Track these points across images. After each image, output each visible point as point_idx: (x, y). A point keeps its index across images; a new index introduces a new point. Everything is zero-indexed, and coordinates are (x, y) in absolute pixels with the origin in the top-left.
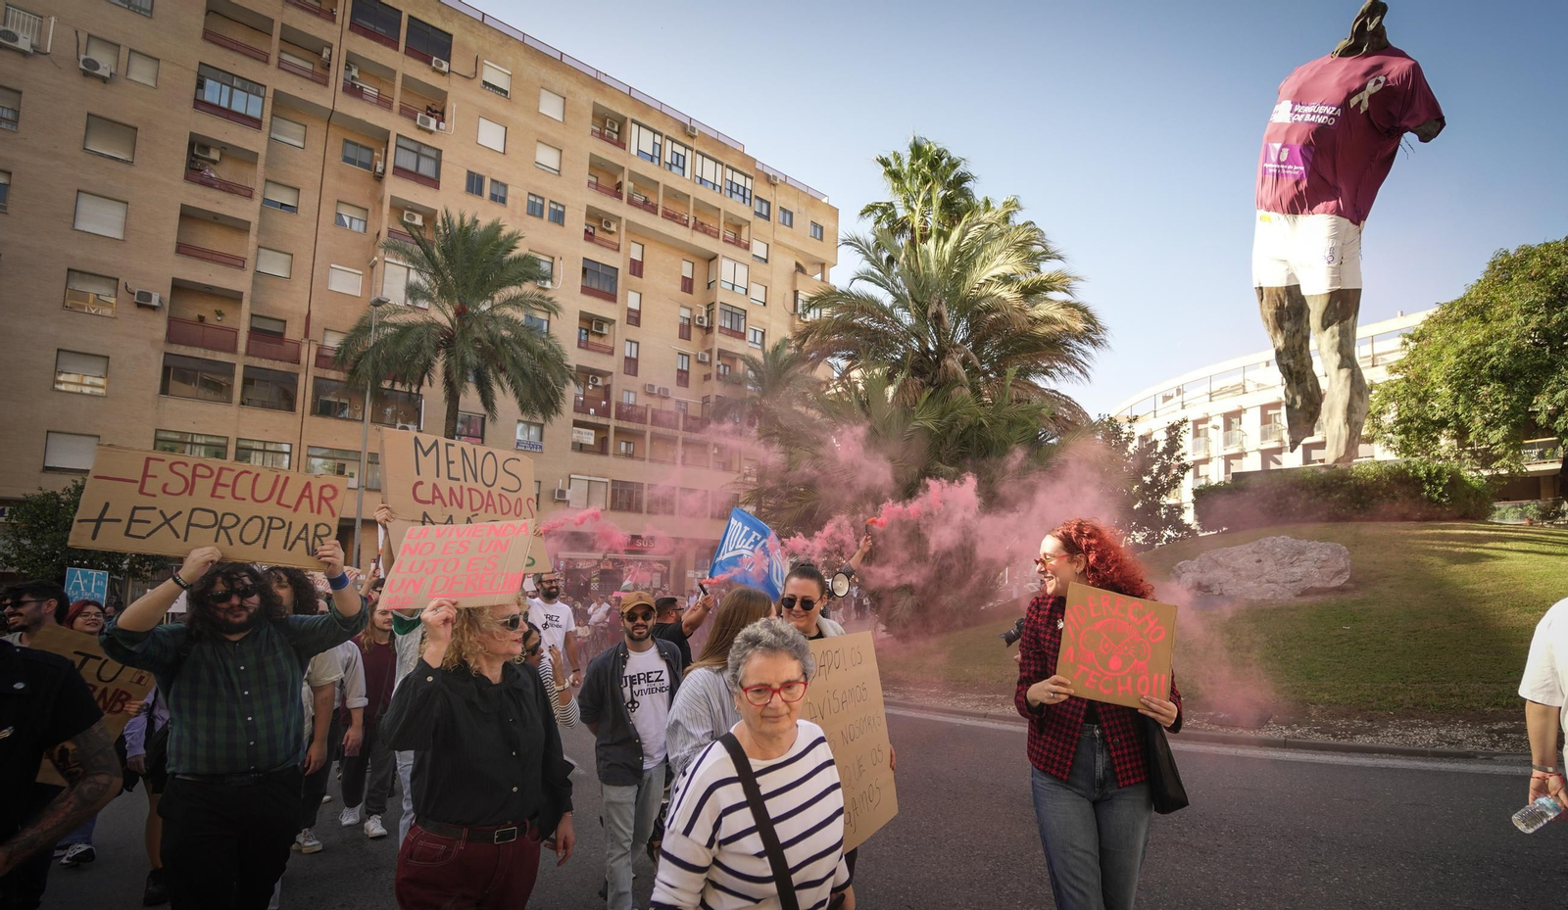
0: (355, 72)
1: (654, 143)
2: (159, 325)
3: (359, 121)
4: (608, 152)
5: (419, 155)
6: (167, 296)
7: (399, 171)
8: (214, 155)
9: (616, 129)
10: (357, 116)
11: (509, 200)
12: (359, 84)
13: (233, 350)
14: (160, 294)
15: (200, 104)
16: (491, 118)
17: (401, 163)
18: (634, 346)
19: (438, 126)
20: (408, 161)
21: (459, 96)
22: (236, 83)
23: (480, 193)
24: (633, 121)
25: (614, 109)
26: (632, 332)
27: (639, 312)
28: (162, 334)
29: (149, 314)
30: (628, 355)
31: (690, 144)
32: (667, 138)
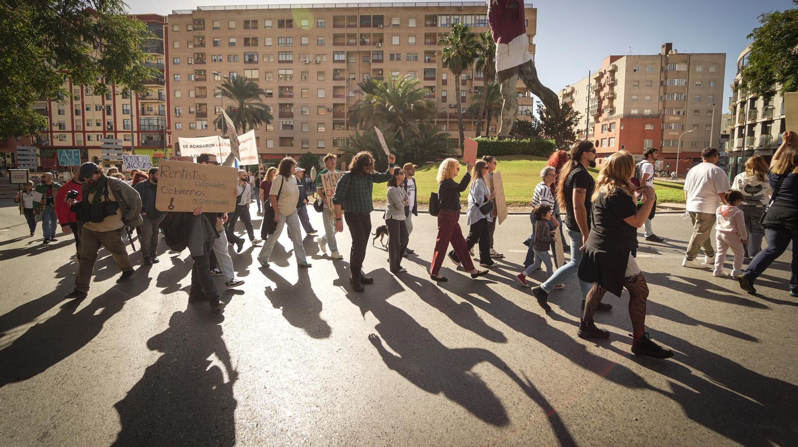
0: (363, 38)
1: (447, 19)
2: (331, 114)
3: (365, 51)
4: (431, 30)
5: (378, 54)
6: (332, 107)
7: (374, 61)
8: (339, 72)
9: (435, 19)
10: (363, 50)
11: (401, 59)
12: (365, 40)
13: (344, 117)
14: (331, 107)
15: (334, 61)
16: (395, 35)
17: (374, 59)
18: (445, 92)
19: (381, 44)
20: (375, 58)
21: (386, 32)
22: (340, 53)
23: (393, 59)
24: (439, 15)
25: (432, 14)
26: (444, 87)
27: (446, 80)
28: (332, 116)
29: (330, 112)
30: (443, 95)
31: (461, 13)
32: (452, 15)
